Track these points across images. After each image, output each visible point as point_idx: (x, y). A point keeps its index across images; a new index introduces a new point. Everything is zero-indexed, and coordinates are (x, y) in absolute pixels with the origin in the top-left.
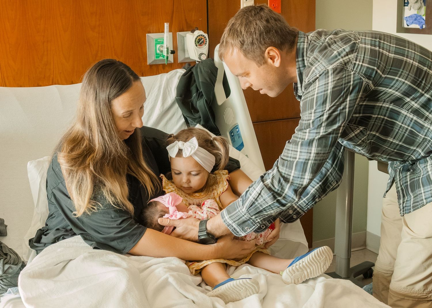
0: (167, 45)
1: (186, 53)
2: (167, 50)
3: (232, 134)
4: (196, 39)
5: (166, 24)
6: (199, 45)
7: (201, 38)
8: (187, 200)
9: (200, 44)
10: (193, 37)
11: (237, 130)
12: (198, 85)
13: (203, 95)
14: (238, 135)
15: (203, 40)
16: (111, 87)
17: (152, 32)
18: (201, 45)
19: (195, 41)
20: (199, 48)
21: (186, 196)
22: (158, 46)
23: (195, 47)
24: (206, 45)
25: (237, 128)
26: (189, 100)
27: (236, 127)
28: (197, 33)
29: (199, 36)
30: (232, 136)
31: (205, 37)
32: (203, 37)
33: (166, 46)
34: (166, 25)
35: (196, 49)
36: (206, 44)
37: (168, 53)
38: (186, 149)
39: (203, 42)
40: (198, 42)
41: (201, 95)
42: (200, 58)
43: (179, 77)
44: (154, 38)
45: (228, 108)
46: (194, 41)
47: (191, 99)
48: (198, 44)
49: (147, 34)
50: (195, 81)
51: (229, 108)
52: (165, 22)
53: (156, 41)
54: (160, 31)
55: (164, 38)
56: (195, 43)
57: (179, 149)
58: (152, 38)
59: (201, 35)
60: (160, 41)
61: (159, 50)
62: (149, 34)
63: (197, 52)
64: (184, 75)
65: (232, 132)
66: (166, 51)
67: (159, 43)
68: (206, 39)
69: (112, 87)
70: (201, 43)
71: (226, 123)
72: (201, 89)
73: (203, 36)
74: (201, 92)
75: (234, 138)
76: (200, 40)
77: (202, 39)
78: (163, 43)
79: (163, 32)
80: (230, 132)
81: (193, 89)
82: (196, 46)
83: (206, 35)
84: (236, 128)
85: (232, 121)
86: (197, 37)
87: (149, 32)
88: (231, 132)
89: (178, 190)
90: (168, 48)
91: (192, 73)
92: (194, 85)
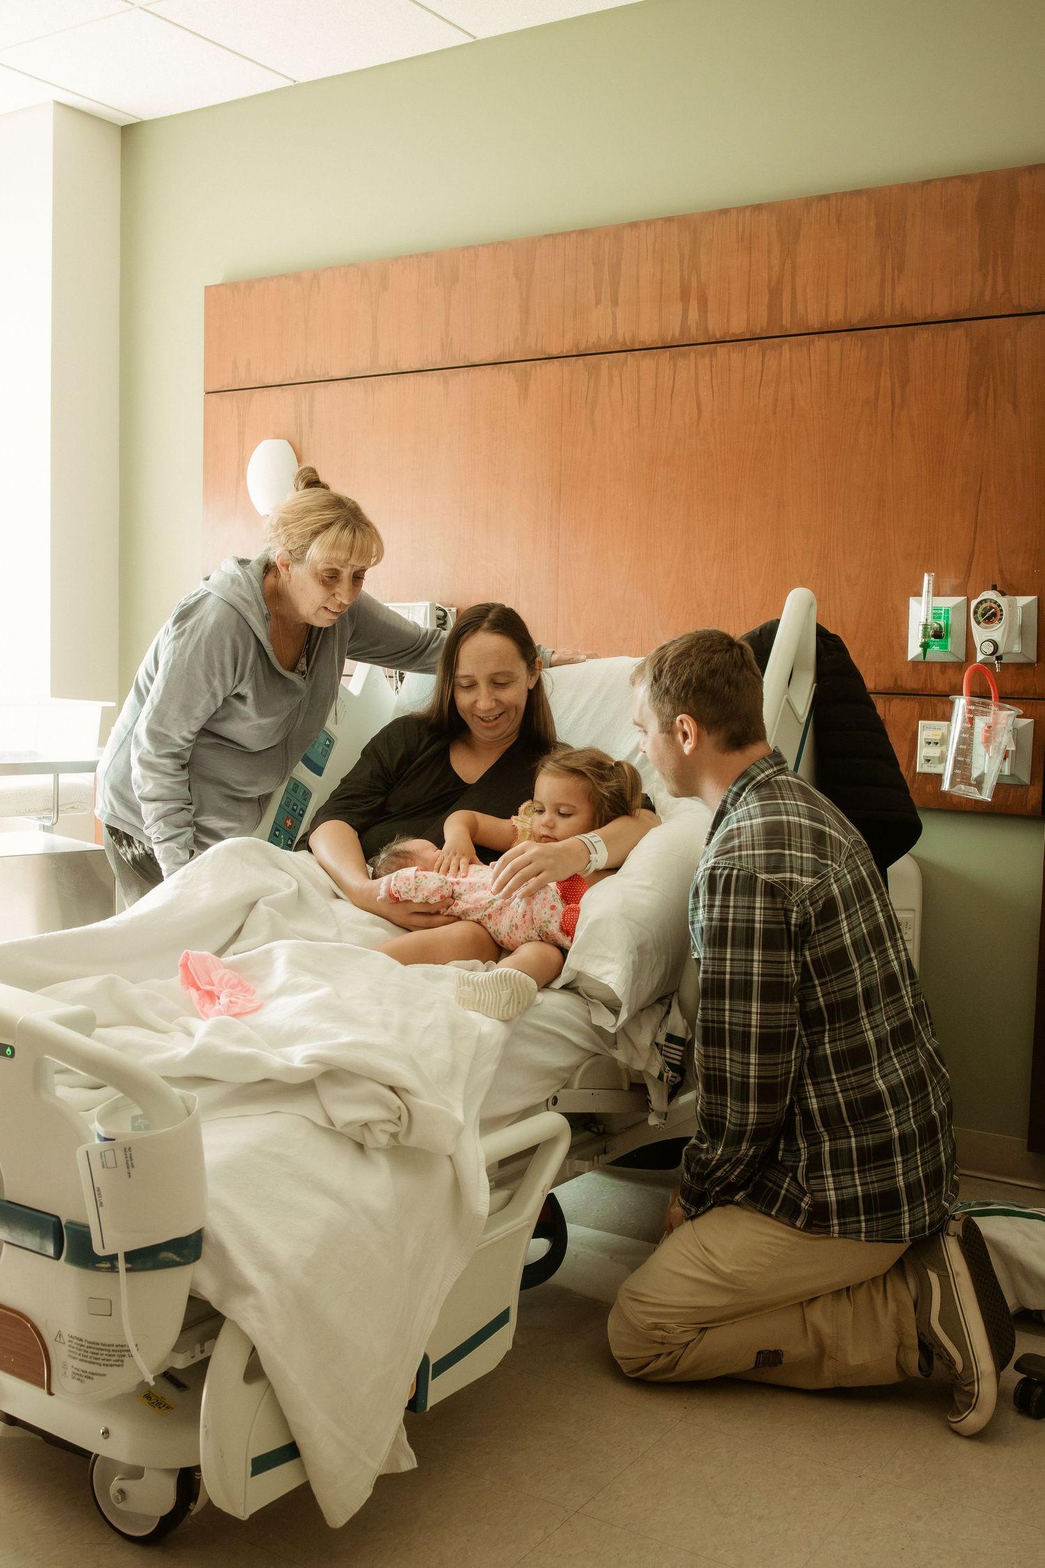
4: (977, 608)
6: (985, 622)
9: (987, 619)
19: (975, 613)
20: (985, 628)
24: (1000, 622)
29: (985, 601)
31: (999, 606)
32: (994, 606)
34: (928, 577)
35: (977, 630)
36: (1001, 619)
39: (994, 615)
40: (983, 615)
42: (981, 650)
48: (981, 620)
49: (910, 598)
56: (976, 617)
59: (990, 600)
63: (980, 636)
68: (1002, 610)
70: (988, 616)
73: (993, 601)
76: (986, 611)
77: (992, 608)
82: (978, 623)
83: (1002, 601)
86: (981, 603)
87: (917, 595)
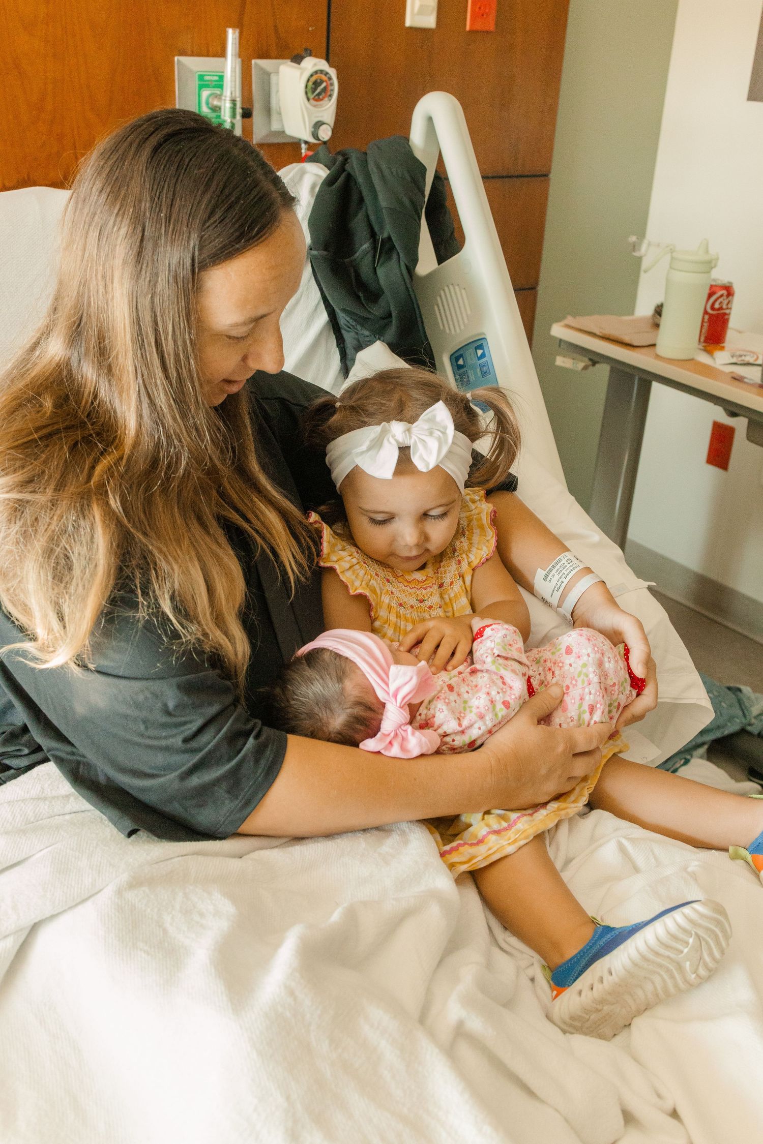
0: (232, 93)
1: (274, 117)
2: (232, 105)
3: (461, 362)
4: (308, 80)
5: (230, 32)
6: (314, 99)
7: (321, 80)
8: (392, 593)
9: (317, 95)
10: (301, 74)
11: (480, 352)
12: (373, 218)
13: (393, 248)
14: (481, 366)
15: (324, 85)
16: (209, 218)
17: (189, 52)
18: (318, 98)
19: (306, 86)
20: (315, 106)
21: (388, 581)
22: (205, 94)
23: (304, 104)
24: (330, 100)
25: (480, 347)
26: (347, 260)
27: (479, 344)
28: (311, 64)
29: (316, 72)
30: (460, 367)
31: (330, 79)
32: (324, 78)
33: (228, 94)
34: (232, 36)
35: (307, 108)
36: (331, 96)
37: (234, 116)
38: (420, 446)
39: (325, 89)
40: (314, 90)
41: (387, 246)
42: (315, 135)
43: (313, 188)
44: (195, 69)
45: (451, 287)
46: (303, 85)
47: (352, 258)
48: (311, 97)
49: (176, 58)
50: (361, 200)
51: (457, 287)
52: (230, 27)
53: (201, 78)
54: (210, 53)
55: (223, 72)
56: (306, 93)
57: (400, 448)
58: (191, 71)
59: (322, 71)
60: (211, 81)
61: (207, 103)
62: (185, 60)
63: (310, 116)
64: (329, 182)
65: (461, 356)
66: (231, 108)
67: (207, 86)
68: (332, 84)
69: (212, 221)
70: (319, 94)
71: (441, 327)
72: (382, 228)
73: (324, 73)
74: (389, 238)
75: (465, 373)
76: (317, 84)
77: (322, 82)
78: (221, 87)
79: (222, 54)
80: (451, 355)
81: (358, 225)
82: (308, 99)
83: (333, 73)
84: (477, 348)
85: (465, 325)
86: (312, 76)
87: (183, 53)
88: (456, 357)
89: (365, 563)
90: (233, 101)
91: (349, 177)
92: (360, 216)
